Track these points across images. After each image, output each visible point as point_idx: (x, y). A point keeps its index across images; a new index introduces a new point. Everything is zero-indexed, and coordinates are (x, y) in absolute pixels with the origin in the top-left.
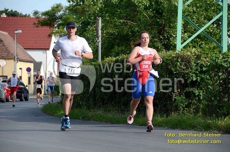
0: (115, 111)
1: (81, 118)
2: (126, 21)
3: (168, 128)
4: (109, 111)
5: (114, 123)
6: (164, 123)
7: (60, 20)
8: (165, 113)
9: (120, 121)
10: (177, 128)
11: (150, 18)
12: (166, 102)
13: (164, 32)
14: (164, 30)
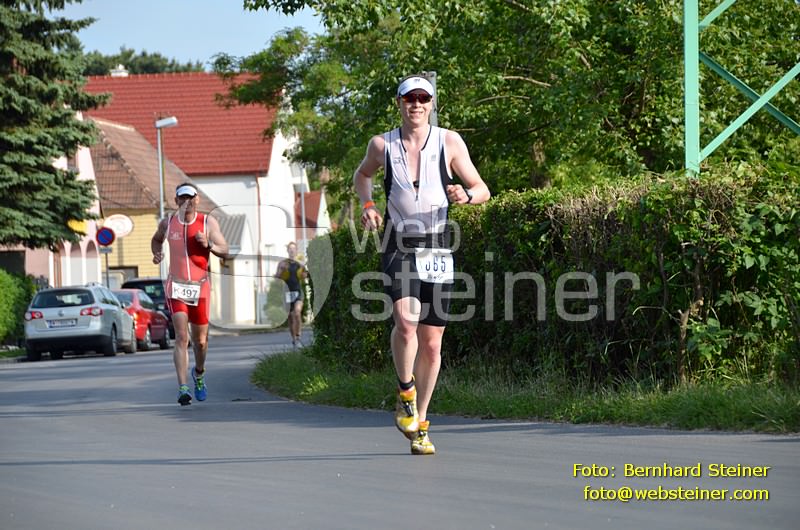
0: (493, 375)
1: (383, 403)
2: (517, 77)
3: (670, 427)
4: (476, 377)
5: (491, 418)
6: (656, 411)
7: (299, 82)
8: (658, 377)
9: (511, 411)
10: (699, 426)
11: (593, 66)
12: (658, 343)
13: (640, 109)
14: (640, 103)
